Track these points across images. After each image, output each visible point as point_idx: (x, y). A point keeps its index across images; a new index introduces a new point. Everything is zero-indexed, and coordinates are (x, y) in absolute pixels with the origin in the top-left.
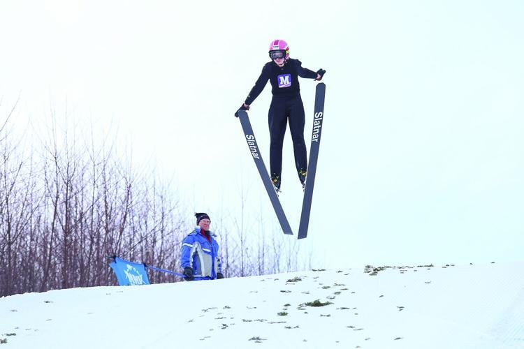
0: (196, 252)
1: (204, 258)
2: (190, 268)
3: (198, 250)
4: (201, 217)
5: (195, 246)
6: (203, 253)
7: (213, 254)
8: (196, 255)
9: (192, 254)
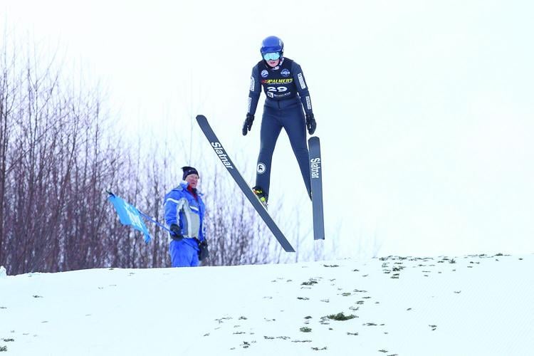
0: (183, 209)
1: (191, 217)
2: (176, 225)
3: (185, 207)
4: (188, 171)
5: (182, 203)
6: (191, 212)
7: (201, 213)
8: (182, 213)
9: (178, 211)
